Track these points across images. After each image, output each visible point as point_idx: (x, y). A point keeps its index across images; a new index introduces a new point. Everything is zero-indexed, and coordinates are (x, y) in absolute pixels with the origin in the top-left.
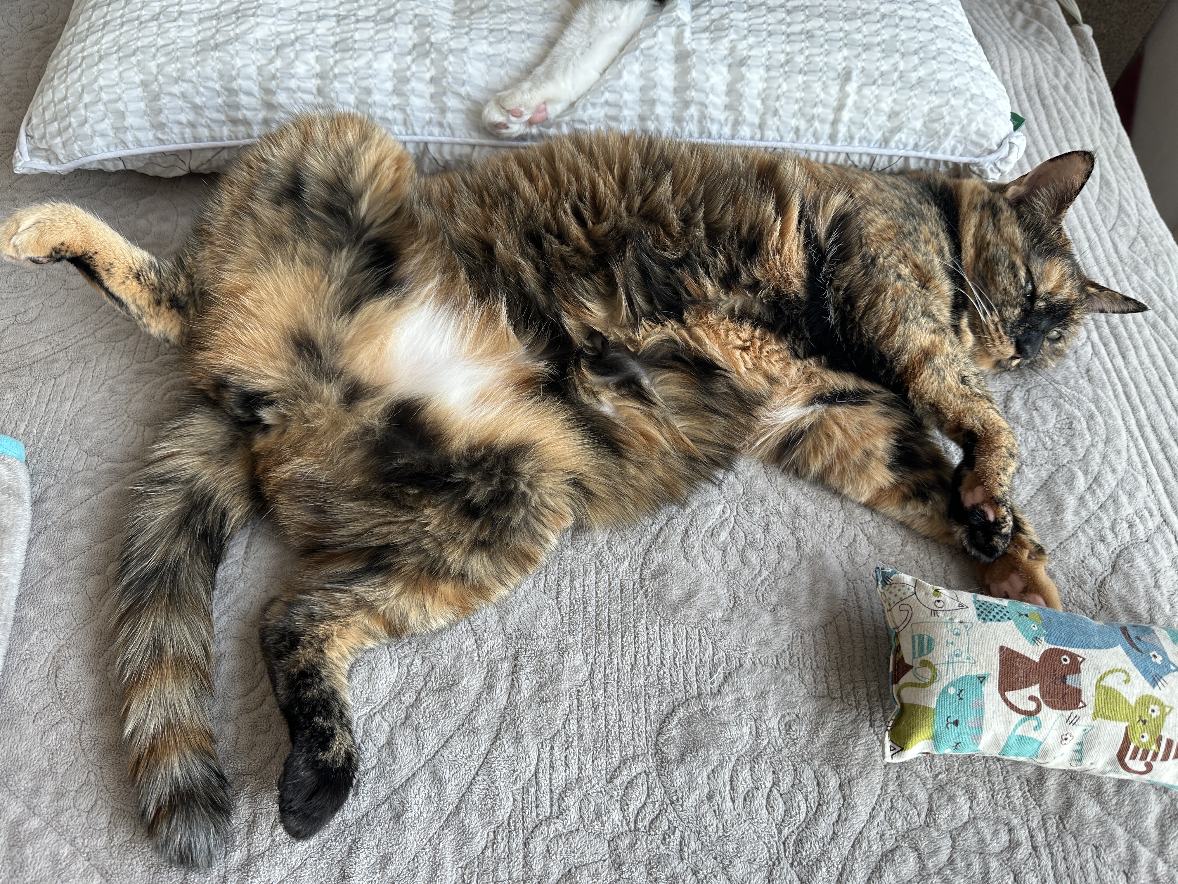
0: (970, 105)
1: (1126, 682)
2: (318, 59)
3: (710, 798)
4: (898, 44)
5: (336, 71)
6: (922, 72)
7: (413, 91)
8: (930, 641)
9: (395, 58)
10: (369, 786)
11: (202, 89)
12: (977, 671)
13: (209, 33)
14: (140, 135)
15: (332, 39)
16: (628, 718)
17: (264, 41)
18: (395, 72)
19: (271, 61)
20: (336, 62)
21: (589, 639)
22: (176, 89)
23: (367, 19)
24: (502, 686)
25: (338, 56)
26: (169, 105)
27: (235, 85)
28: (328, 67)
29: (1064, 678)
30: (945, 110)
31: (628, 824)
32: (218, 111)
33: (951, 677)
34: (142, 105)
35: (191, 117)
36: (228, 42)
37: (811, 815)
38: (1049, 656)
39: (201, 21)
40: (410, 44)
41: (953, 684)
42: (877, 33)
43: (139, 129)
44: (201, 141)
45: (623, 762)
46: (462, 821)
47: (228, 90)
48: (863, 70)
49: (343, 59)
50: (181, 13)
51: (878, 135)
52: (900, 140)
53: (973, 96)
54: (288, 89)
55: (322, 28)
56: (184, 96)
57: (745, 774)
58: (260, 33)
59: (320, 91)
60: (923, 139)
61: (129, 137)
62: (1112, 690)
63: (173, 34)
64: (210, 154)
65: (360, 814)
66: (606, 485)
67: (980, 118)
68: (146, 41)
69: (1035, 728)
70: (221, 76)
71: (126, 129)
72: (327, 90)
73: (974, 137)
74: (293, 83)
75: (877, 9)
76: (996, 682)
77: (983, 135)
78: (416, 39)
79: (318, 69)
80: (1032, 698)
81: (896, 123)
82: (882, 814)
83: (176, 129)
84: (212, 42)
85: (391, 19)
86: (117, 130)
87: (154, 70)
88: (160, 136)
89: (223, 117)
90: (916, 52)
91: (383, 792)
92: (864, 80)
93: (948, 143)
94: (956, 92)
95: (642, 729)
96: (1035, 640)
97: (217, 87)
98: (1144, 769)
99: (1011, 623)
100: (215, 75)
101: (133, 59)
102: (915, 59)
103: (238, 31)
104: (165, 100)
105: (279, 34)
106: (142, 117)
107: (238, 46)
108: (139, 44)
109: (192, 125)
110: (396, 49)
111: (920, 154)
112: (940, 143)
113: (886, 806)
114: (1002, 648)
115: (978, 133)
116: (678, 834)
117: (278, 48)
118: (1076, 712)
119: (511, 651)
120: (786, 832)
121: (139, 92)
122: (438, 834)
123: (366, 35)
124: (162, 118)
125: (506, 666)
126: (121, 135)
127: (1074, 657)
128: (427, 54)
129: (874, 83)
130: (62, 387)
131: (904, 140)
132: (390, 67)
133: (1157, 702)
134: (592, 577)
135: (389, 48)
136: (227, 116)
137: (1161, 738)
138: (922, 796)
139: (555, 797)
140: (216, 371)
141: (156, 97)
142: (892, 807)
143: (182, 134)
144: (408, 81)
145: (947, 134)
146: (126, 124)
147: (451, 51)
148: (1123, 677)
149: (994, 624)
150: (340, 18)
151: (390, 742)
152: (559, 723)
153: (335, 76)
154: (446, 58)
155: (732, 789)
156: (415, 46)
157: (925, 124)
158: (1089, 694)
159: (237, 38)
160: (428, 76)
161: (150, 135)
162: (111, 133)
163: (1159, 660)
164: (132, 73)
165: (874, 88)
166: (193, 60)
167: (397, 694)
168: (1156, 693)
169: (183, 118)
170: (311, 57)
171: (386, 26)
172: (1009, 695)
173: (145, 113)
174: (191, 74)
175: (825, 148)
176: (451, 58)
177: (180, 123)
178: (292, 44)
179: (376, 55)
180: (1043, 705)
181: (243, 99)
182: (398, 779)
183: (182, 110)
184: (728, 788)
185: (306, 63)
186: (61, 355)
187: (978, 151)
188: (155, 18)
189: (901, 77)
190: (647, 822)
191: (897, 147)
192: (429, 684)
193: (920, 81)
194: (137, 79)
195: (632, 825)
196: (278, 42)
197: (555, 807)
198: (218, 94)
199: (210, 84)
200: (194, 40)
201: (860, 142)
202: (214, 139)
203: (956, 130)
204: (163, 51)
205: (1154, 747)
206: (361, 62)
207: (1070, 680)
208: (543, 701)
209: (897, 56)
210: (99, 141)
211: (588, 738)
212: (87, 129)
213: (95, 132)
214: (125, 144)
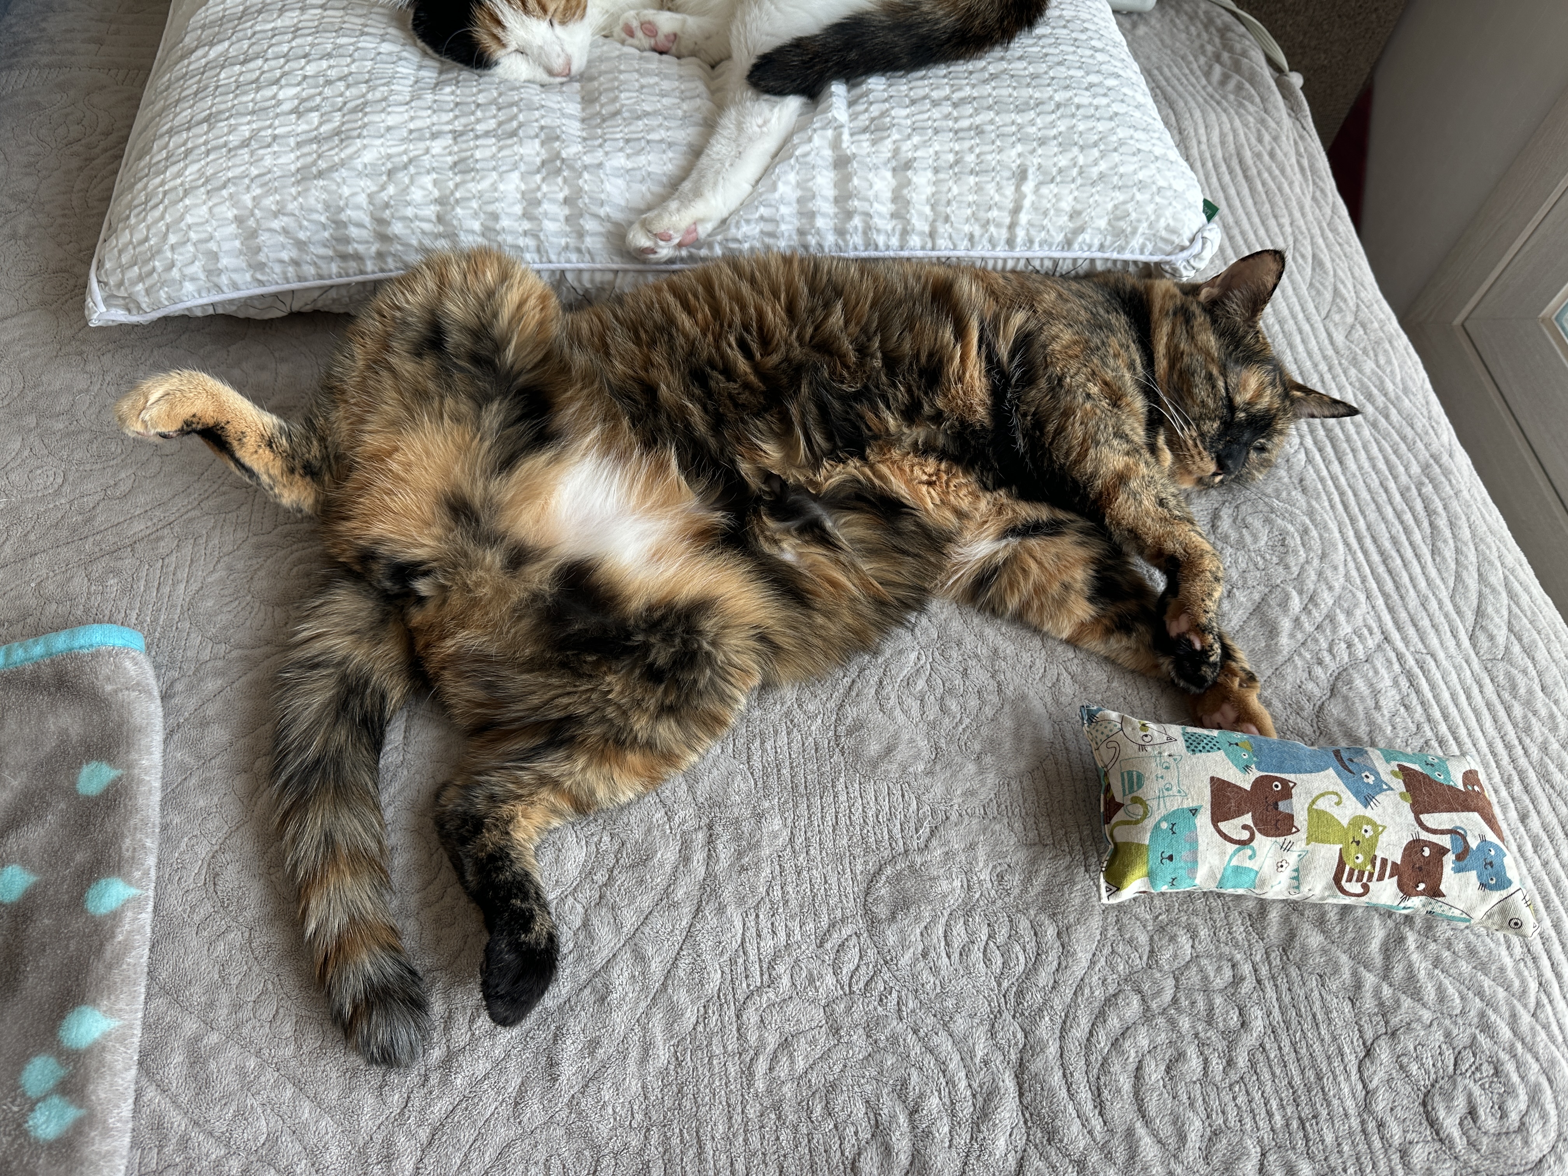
0: (1158, 199)
1: (1338, 804)
2: (435, 182)
3: (925, 955)
4: (1076, 136)
5: (458, 195)
6: (1103, 166)
7: (546, 214)
8: (1140, 777)
9: (523, 177)
10: (568, 971)
11: (305, 223)
12: (1189, 804)
13: (309, 159)
14: (237, 277)
15: (450, 160)
16: (833, 880)
17: (373, 165)
18: (523, 193)
19: (383, 188)
20: (457, 186)
21: (786, 802)
22: (276, 224)
23: (487, 134)
24: (699, 857)
25: (458, 179)
26: (271, 242)
27: (343, 217)
28: (448, 192)
29: (1276, 804)
30: (1130, 207)
31: (842, 988)
32: (325, 246)
33: (1163, 812)
34: (237, 243)
35: (294, 253)
36: (333, 168)
37: (1030, 965)
38: (1259, 783)
39: (299, 145)
40: (538, 160)
41: (1165, 818)
42: (1052, 125)
43: (235, 270)
44: (306, 280)
45: (832, 925)
46: (670, 998)
47: (335, 222)
48: (1040, 167)
49: (464, 182)
50: (275, 138)
51: (1060, 238)
52: (1084, 241)
53: (1159, 189)
54: (404, 218)
55: (437, 146)
56: (285, 231)
57: (959, 928)
58: (368, 157)
59: (440, 219)
60: (1109, 238)
61: (224, 280)
62: (1325, 813)
63: (268, 161)
64: (316, 294)
65: (561, 1001)
66: (794, 637)
67: (1168, 212)
68: (237, 171)
69: (1250, 858)
70: (327, 207)
71: (220, 272)
72: (448, 217)
73: (1164, 233)
74: (409, 212)
75: (1051, 98)
76: (1209, 812)
77: (1173, 231)
78: (544, 154)
79: (436, 193)
80: (1245, 827)
81: (1079, 223)
82: (1103, 960)
83: (278, 268)
84: (314, 170)
85: (513, 134)
86: (209, 273)
87: (250, 204)
88: (259, 277)
89: (330, 253)
90: (1095, 145)
91: (584, 977)
92: (1041, 178)
93: (1136, 242)
94: (1142, 186)
95: (849, 890)
96: (1246, 768)
97: (323, 219)
98: (1361, 891)
99: (1221, 753)
100: (320, 207)
101: (225, 193)
102: (1095, 152)
103: (343, 155)
104: (264, 237)
105: (389, 157)
106: (237, 257)
107: (344, 172)
108: (230, 174)
109: (296, 263)
110: (523, 167)
111: (1107, 255)
112: (1127, 243)
113: (1106, 951)
114: (1212, 779)
115: (1167, 228)
116: (895, 995)
117: (390, 173)
118: (1289, 838)
119: (705, 821)
120: (1005, 984)
121: (232, 228)
122: (647, 1013)
123: (488, 153)
124: (262, 257)
125: (700, 837)
126: (215, 279)
127: (1285, 782)
128: (559, 171)
129: (1052, 181)
130: (172, 568)
131: (1088, 241)
132: (517, 188)
133: (1370, 822)
134: (783, 739)
135: (515, 167)
136: (335, 251)
137: (1375, 857)
138: (1143, 938)
139: (765, 966)
140: (361, 542)
141: (253, 234)
142: (1113, 952)
143: (285, 273)
144: (539, 203)
145: (1134, 232)
146: (220, 266)
147: (585, 167)
148: (1335, 799)
149: (1204, 755)
150: (457, 135)
151: (586, 924)
152: (762, 890)
153: (457, 201)
154: (580, 176)
155: (947, 944)
156: (543, 163)
157: (1109, 223)
158: (1301, 819)
159: (343, 163)
160: (561, 196)
161: (248, 277)
162: (202, 276)
163: (1371, 780)
164: (223, 208)
165: (1052, 186)
166: (293, 190)
167: (588, 874)
168: (1369, 813)
169: (285, 256)
170: (427, 180)
171: (509, 142)
172: (1222, 825)
173: (241, 252)
174: (292, 206)
175: (1002, 255)
176: (586, 176)
177: (281, 261)
178: (405, 167)
179: (501, 175)
180: (1257, 833)
181: (354, 232)
182: (599, 961)
183: (283, 247)
184: (943, 943)
185: (423, 188)
186: (166, 531)
187: (1169, 248)
188: (245, 143)
189: (1080, 173)
190: (861, 985)
191: (1081, 249)
192: (621, 861)
193: (1102, 176)
194: (230, 215)
195: (847, 988)
196: (389, 165)
197: (766, 977)
199: (315, 216)
200: (293, 168)
201: (1041, 245)
202: (321, 277)
203: (1143, 227)
204: (258, 181)
205: (1369, 867)
206: (485, 185)
207: (1282, 806)
208: (743, 869)
209: (1075, 150)
210: (189, 287)
211: (793, 904)
212: (175, 273)
213: (184, 277)
214: (219, 288)
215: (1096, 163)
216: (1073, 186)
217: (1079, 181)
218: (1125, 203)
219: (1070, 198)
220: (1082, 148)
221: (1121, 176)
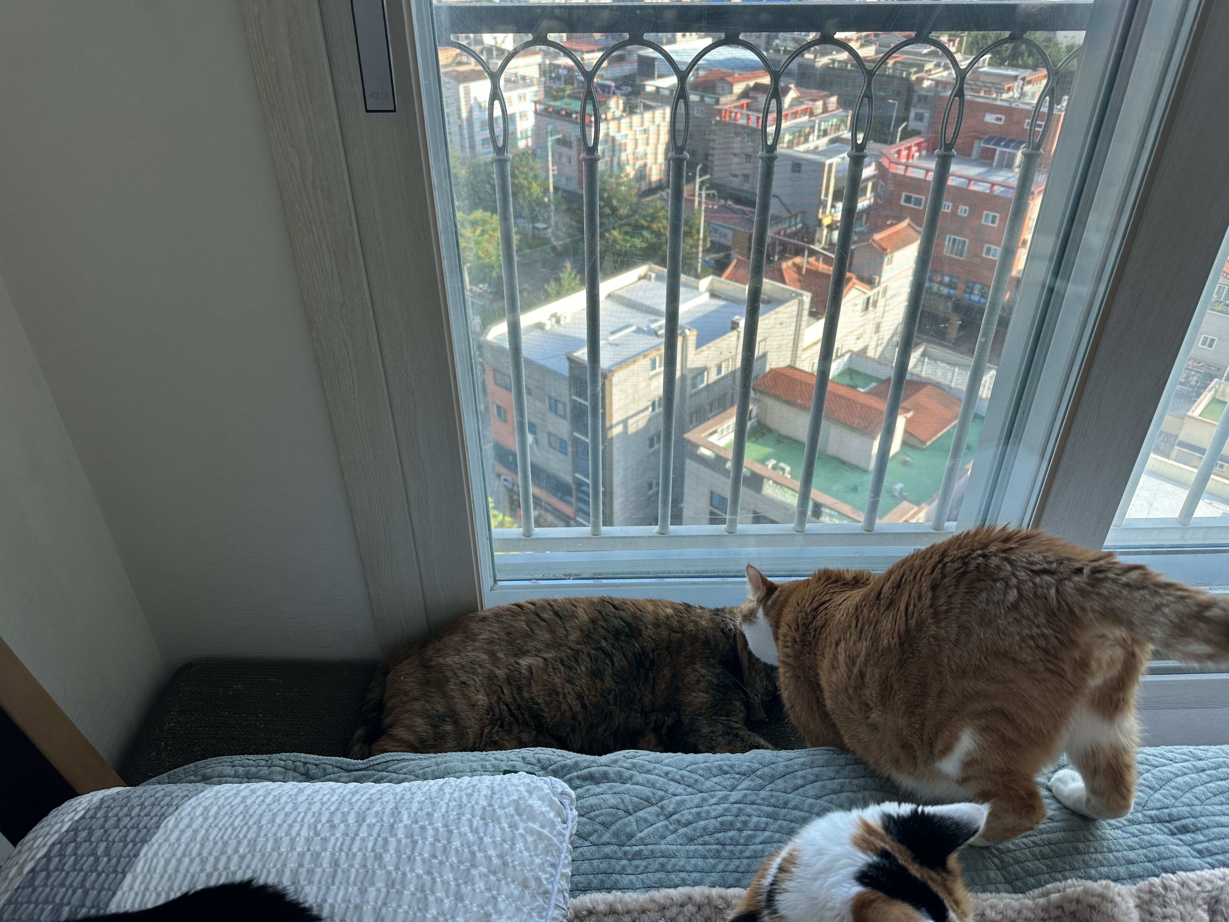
215: (488, 858)
216: (503, 882)
217: (500, 876)
218: (525, 842)
219: (512, 886)
220: (473, 866)
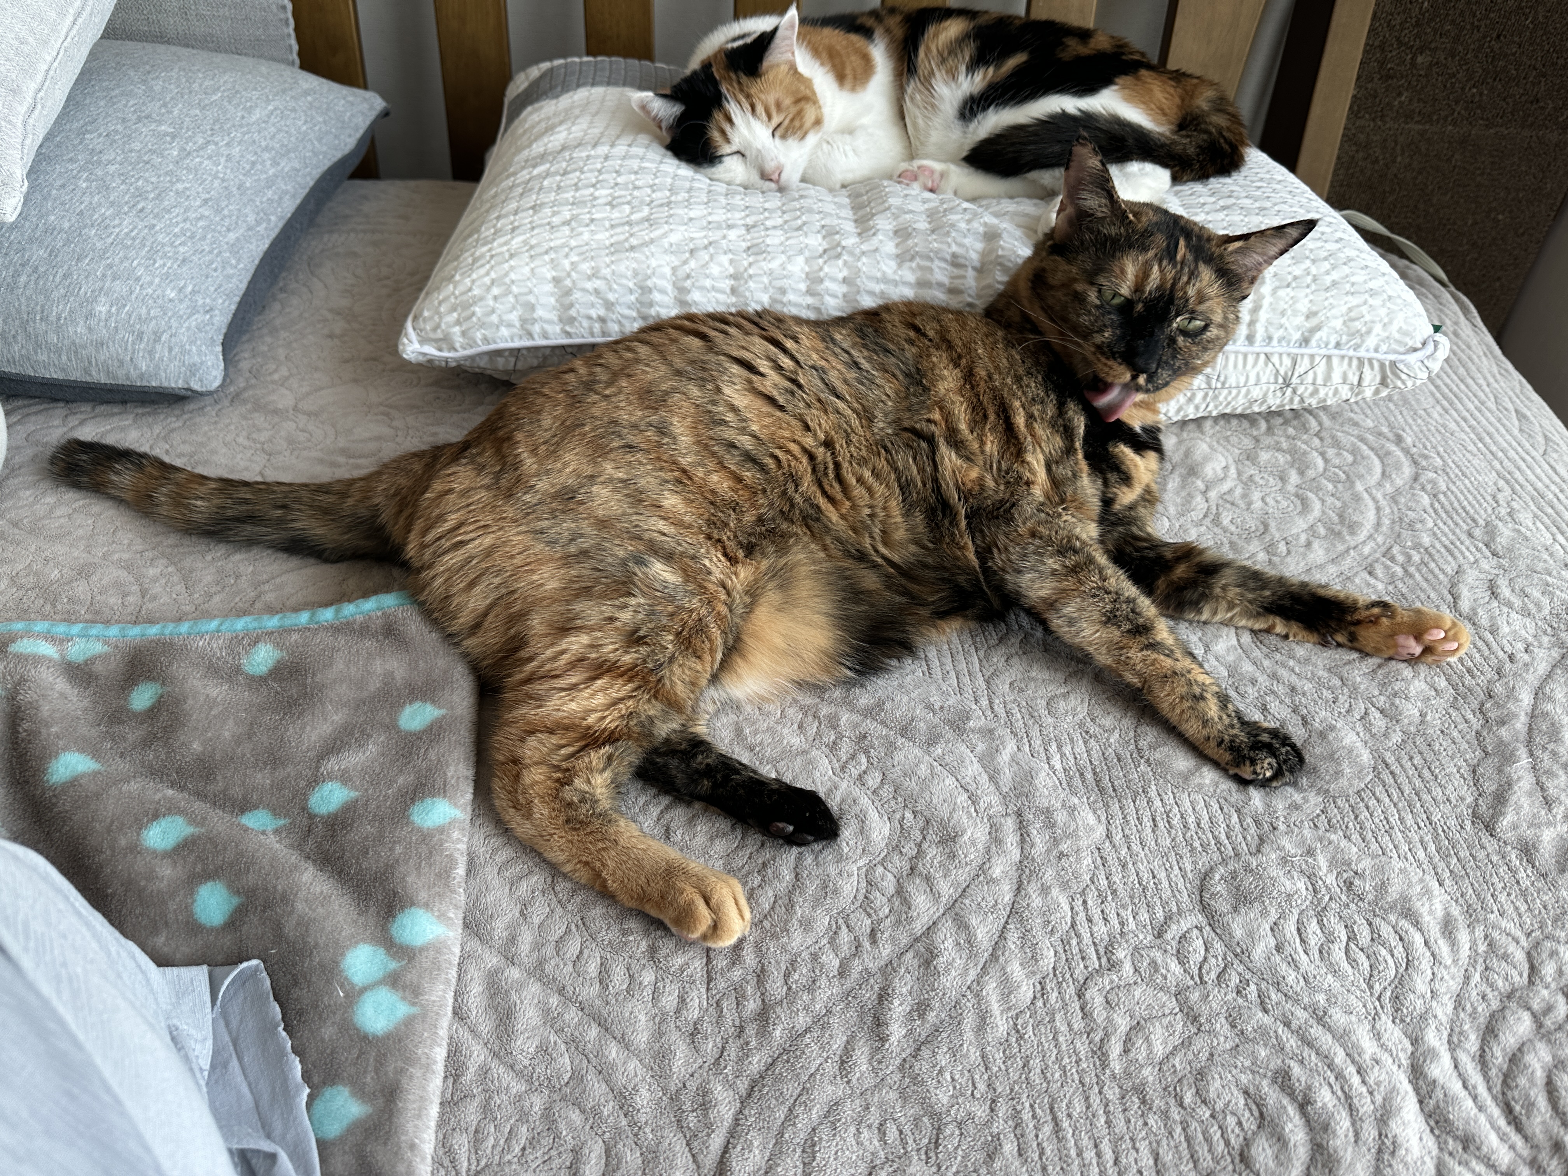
0: (1388, 304)
2: (731, 261)
3: (1279, 948)
5: (751, 271)
6: (1335, 275)
9: (807, 261)
10: (886, 935)
11: (615, 286)
13: (622, 237)
14: (549, 328)
15: (744, 245)
16: (1162, 875)
17: (678, 245)
18: (807, 273)
19: (685, 262)
20: (750, 264)
21: (1096, 802)
22: (589, 285)
23: (775, 228)
24: (1011, 840)
25: (751, 259)
26: (584, 300)
27: (649, 283)
28: (742, 269)
30: (1364, 309)
31: (1192, 978)
32: (629, 308)
34: (552, 300)
35: (602, 312)
36: (645, 244)
39: (614, 226)
40: (821, 249)
43: (547, 322)
45: (1168, 918)
46: (1003, 968)
47: (641, 288)
48: (1275, 275)
49: (757, 261)
50: (592, 221)
51: (1299, 334)
52: (1322, 339)
53: (1390, 297)
54: (702, 288)
55: (733, 234)
56: (596, 292)
57: (1313, 926)
58: (674, 238)
59: (733, 291)
60: (1344, 338)
61: (536, 329)
63: (586, 236)
65: (882, 963)
67: (1401, 316)
68: (558, 242)
70: (636, 273)
71: (535, 321)
72: (742, 289)
73: (1397, 336)
74: (708, 283)
77: (1406, 334)
78: (825, 245)
79: (731, 270)
81: (1315, 322)
82: (1477, 975)
83: (585, 323)
84: (627, 245)
85: (799, 228)
86: (524, 321)
87: (568, 267)
88: (568, 328)
89: (634, 313)
90: (1326, 259)
91: (905, 941)
92: (1277, 284)
93: (1371, 342)
94: (1373, 293)
95: (1181, 885)
97: (631, 285)
100: (629, 274)
101: (547, 258)
102: (1326, 265)
103: (652, 235)
104: (577, 295)
105: (692, 239)
106: (551, 311)
107: (653, 248)
108: (552, 244)
109: (602, 320)
110: (807, 254)
111: (1343, 352)
112: (1363, 341)
113: (1480, 968)
115: (1400, 330)
116: (1253, 987)
117: (692, 251)
119: (1012, 808)
120: (1377, 987)
121: (549, 287)
122: (978, 981)
123: (776, 241)
124: (573, 312)
125: (1010, 824)
126: (529, 327)
128: (839, 256)
129: (1288, 286)
131: (1325, 339)
132: (802, 270)
135: (801, 252)
136: (638, 312)
138: (1520, 956)
139: (1102, 951)
141: (568, 292)
142: (1487, 969)
143: (591, 328)
144: (821, 282)
145: (1369, 332)
146: (535, 316)
150: (748, 228)
151: (900, 891)
152: (1087, 877)
153: (750, 276)
155: (1303, 941)
156: (825, 250)
157: (1345, 322)
159: (652, 241)
160: (841, 276)
161: (558, 329)
162: (518, 324)
164: (544, 270)
165: (1289, 290)
166: (607, 260)
167: (896, 848)
169: (593, 313)
170: (725, 259)
171: (796, 234)
173: (554, 308)
174: (606, 272)
177: (590, 318)
178: (706, 248)
179: (789, 258)
181: (657, 296)
182: (918, 927)
183: (593, 305)
184: (1298, 940)
185: (720, 265)
187: (1402, 349)
188: (567, 223)
189: (1315, 280)
190: (1213, 975)
191: (1319, 346)
193: (1334, 283)
194: (549, 276)
195: (1197, 979)
196: (692, 246)
197: (1104, 960)
198: (631, 291)
199: (624, 281)
200: (607, 243)
201: (1279, 342)
203: (1378, 328)
204: (576, 251)
206: (774, 265)
208: (1061, 856)
209: (1308, 263)
210: (504, 331)
211: (1122, 892)
212: (494, 318)
213: (501, 321)
214: (530, 335)
215: (1327, 273)
216: (1308, 291)
217: (1313, 287)
218: (1358, 306)
219: (1306, 301)
220: (1314, 261)
221: (1353, 284)
